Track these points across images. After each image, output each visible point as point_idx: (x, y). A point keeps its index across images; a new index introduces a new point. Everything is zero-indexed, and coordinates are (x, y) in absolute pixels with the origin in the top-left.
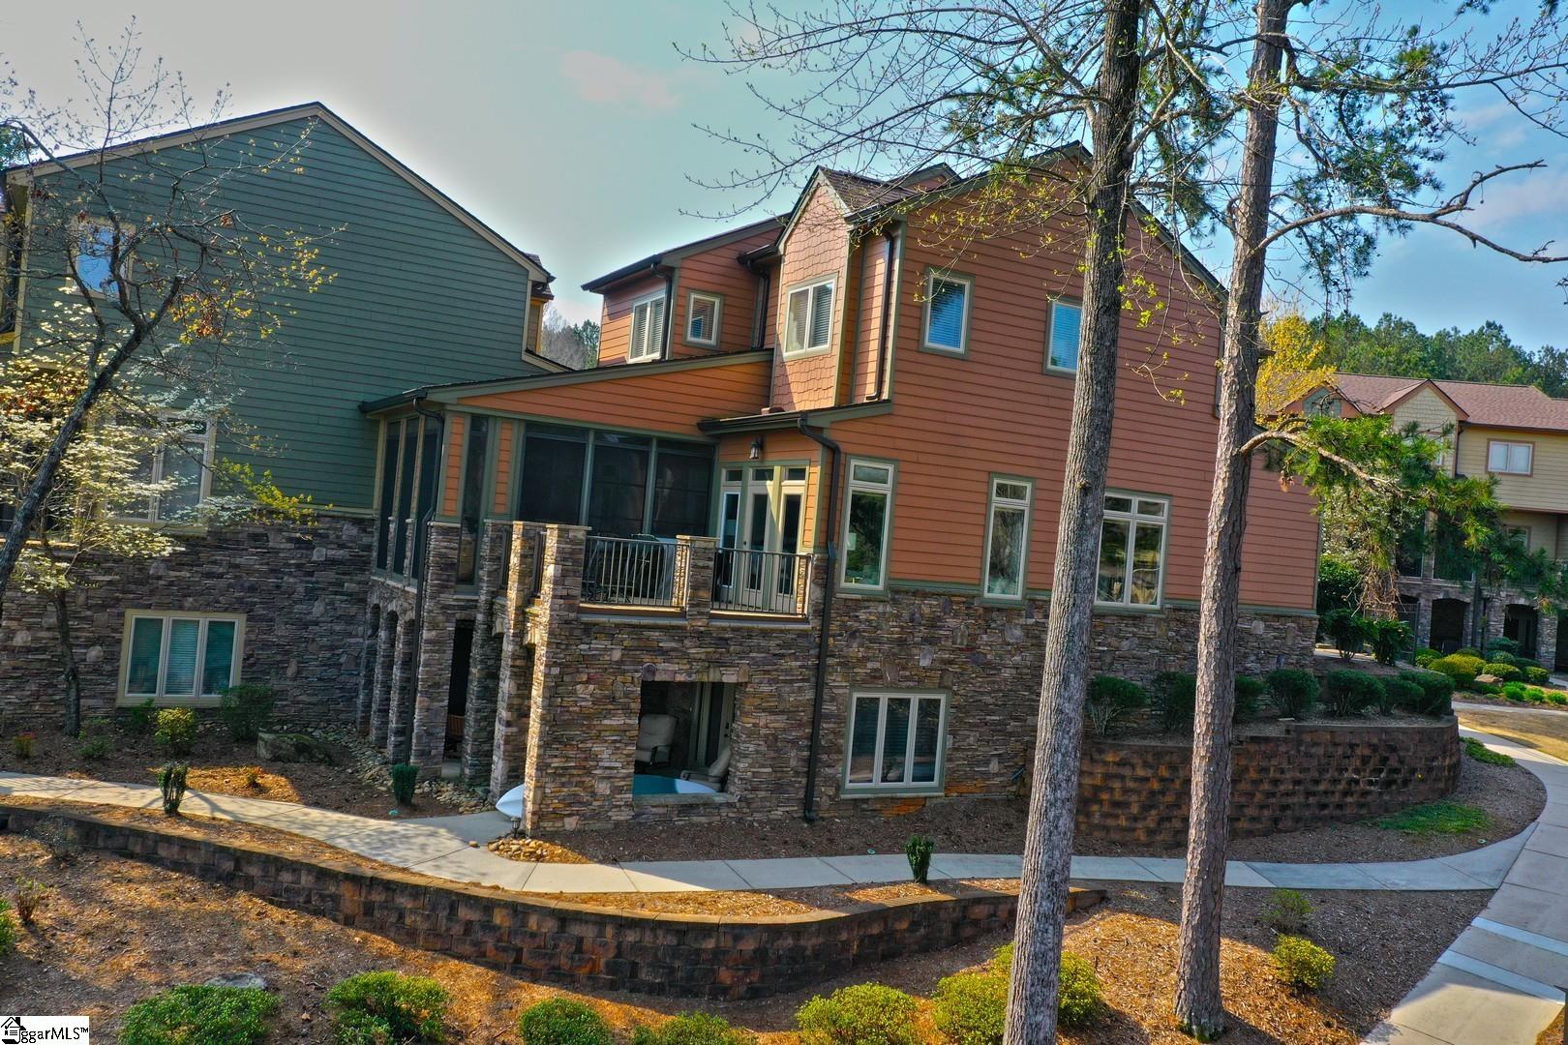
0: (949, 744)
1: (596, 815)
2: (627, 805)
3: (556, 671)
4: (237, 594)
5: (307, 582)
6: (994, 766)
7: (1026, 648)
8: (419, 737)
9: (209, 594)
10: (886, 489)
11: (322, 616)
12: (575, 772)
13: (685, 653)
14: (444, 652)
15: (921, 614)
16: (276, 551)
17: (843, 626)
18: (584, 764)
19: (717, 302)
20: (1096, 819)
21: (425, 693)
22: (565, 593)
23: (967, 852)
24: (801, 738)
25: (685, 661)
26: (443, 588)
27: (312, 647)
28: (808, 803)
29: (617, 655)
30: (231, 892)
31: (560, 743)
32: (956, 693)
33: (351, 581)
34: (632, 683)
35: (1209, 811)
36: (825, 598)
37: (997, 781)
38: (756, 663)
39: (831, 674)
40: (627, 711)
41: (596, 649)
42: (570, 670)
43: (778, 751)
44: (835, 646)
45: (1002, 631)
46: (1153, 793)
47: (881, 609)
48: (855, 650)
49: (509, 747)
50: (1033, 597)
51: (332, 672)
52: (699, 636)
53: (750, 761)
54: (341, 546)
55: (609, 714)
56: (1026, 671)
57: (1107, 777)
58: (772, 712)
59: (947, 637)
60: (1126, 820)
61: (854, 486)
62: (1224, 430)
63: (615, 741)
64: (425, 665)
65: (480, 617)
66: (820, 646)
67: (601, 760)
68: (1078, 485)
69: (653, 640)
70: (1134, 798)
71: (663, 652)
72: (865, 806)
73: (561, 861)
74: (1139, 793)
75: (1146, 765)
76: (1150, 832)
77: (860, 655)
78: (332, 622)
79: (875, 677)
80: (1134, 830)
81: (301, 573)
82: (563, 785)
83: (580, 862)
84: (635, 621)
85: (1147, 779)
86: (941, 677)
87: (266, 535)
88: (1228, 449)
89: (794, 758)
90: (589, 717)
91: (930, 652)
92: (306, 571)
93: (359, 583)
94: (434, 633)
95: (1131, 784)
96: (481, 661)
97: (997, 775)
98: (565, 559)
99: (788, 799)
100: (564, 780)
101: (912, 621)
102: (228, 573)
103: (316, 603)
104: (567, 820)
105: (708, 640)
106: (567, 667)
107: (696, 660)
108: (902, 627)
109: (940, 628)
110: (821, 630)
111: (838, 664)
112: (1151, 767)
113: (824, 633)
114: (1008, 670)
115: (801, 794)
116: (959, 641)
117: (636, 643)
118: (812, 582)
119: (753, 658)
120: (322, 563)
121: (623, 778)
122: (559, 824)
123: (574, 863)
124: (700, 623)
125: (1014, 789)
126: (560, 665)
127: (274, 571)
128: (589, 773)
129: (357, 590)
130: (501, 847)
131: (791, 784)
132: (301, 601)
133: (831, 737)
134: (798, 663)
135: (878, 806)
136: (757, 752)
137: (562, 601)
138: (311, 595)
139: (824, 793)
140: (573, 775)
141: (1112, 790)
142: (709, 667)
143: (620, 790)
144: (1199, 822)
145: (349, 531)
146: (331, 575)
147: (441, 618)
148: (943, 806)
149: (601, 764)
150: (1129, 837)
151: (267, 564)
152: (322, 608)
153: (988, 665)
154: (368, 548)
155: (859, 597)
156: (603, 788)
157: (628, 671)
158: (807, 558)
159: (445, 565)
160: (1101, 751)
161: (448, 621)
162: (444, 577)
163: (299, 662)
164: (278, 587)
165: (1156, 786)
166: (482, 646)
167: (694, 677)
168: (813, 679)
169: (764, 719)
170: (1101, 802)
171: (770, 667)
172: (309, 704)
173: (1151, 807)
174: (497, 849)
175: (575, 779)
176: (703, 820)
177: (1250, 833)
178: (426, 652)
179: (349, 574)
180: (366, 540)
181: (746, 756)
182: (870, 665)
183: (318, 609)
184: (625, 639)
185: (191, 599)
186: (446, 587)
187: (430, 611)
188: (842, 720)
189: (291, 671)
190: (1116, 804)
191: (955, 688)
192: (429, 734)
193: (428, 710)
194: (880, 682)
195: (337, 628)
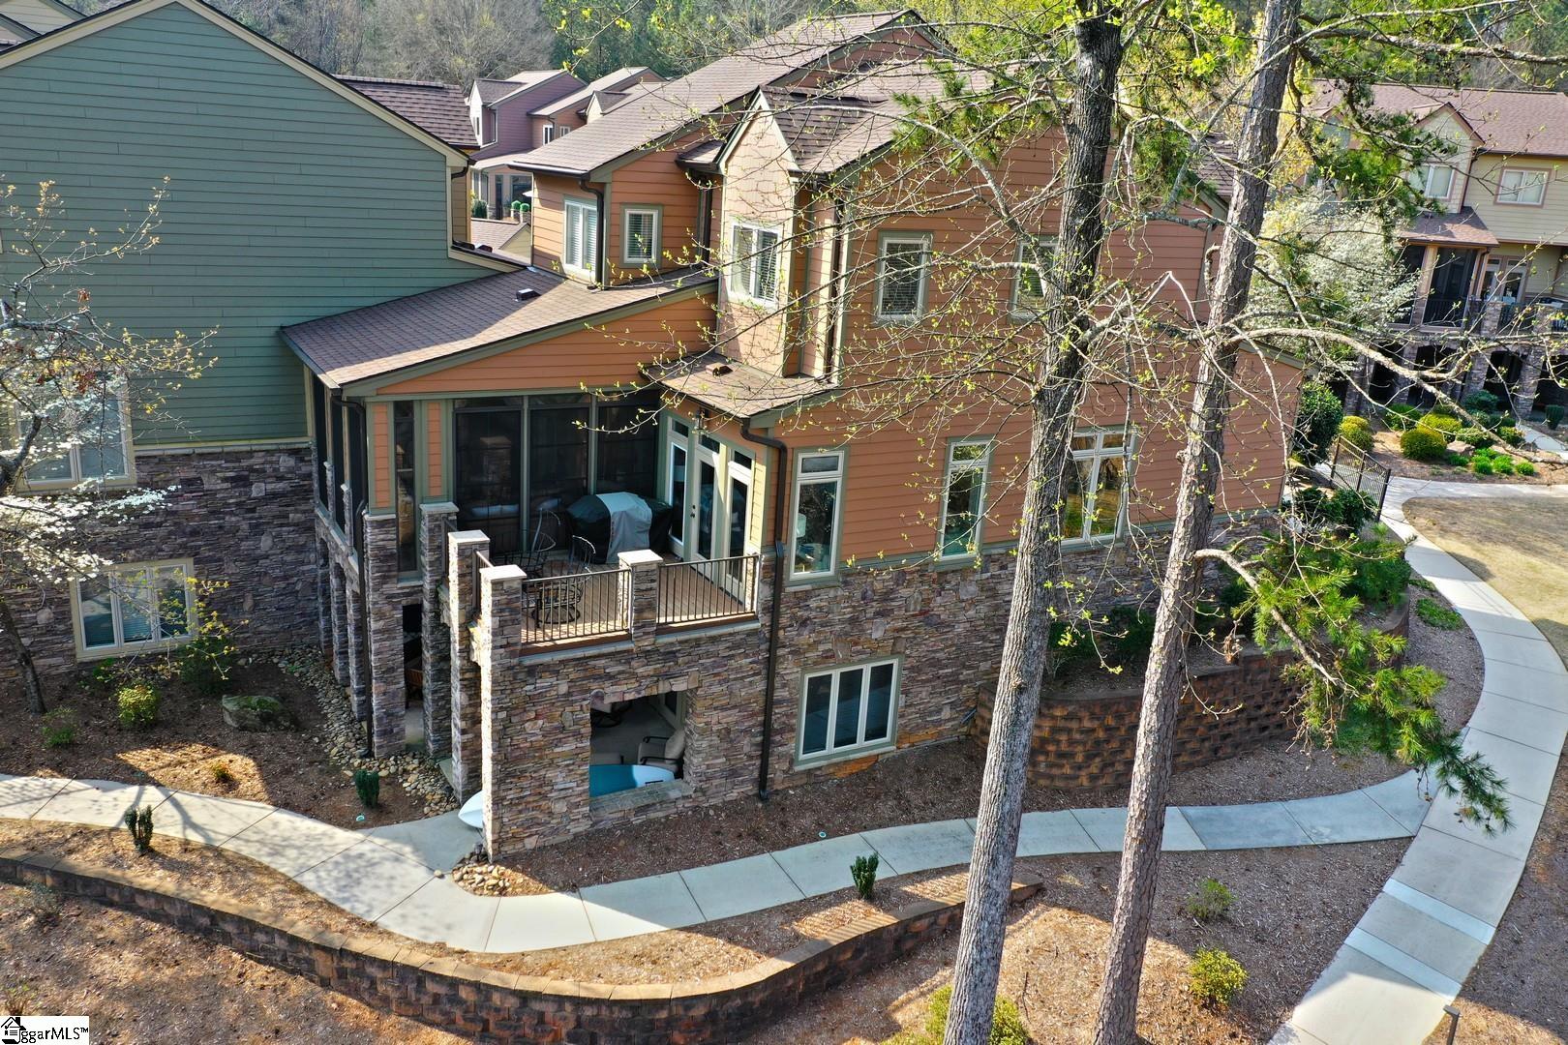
0: (901, 703)
1: (555, 831)
2: (584, 817)
3: (503, 715)
4: (179, 541)
5: (251, 519)
6: (946, 713)
7: (981, 601)
8: (379, 719)
9: (151, 544)
10: (835, 476)
11: (271, 549)
12: (531, 799)
13: (634, 674)
14: (394, 638)
15: (874, 591)
16: (213, 493)
17: (794, 617)
18: (538, 790)
19: (655, 214)
20: (1042, 768)
21: (380, 679)
22: (504, 642)
23: (915, 822)
24: (753, 726)
25: (633, 681)
26: (385, 579)
27: (266, 580)
28: (762, 781)
29: (563, 688)
30: (209, 948)
31: (514, 777)
32: (909, 656)
33: (296, 511)
34: (582, 710)
35: (1136, 886)
36: (774, 595)
37: (949, 725)
38: (706, 669)
39: (782, 663)
40: (578, 735)
41: (542, 688)
42: (517, 711)
43: (731, 741)
44: (786, 638)
45: (956, 591)
46: (1097, 742)
47: (832, 593)
48: (806, 637)
49: (467, 752)
50: (988, 553)
51: (289, 601)
52: (647, 655)
53: (704, 755)
54: (280, 479)
55: (559, 742)
56: (978, 623)
57: (1054, 730)
58: (723, 708)
59: (900, 607)
60: (1071, 768)
61: (803, 479)
62: (1179, 530)
63: (568, 765)
64: (377, 654)
65: (427, 605)
66: (770, 640)
67: (556, 784)
68: (1012, 683)
69: (600, 668)
70: (1080, 748)
71: (610, 677)
72: (818, 773)
73: (522, 893)
74: (1084, 744)
75: (1093, 717)
76: (1093, 778)
77: (812, 640)
78: (282, 553)
79: (827, 657)
80: (1078, 777)
81: (242, 511)
82: (520, 812)
83: (541, 892)
84: (579, 654)
85: (1093, 730)
86: (894, 644)
87: (200, 479)
88: (1181, 552)
89: (747, 745)
90: (540, 749)
91: (882, 624)
92: (247, 508)
93: (304, 512)
94: (382, 623)
95: (1077, 736)
96: (432, 647)
97: (949, 720)
98: (502, 611)
99: (742, 781)
100: (520, 808)
101: (863, 598)
102: (166, 521)
103: (263, 538)
104: (526, 841)
105: (655, 657)
106: (515, 709)
107: (643, 677)
108: (854, 607)
109: (892, 600)
110: (771, 626)
111: (789, 653)
112: (1098, 719)
113: (774, 627)
114: (962, 625)
115: (756, 774)
116: (912, 608)
117: (582, 675)
118: (760, 581)
119: (702, 664)
120: (263, 498)
121: (580, 795)
122: (520, 846)
123: (535, 893)
124: (646, 643)
125: (965, 729)
126: (506, 709)
127: (213, 513)
128: (545, 797)
129: (303, 519)
130: (465, 877)
131: (745, 767)
132: (247, 538)
133: (784, 719)
134: (750, 660)
135: (831, 770)
136: (710, 746)
137: (502, 651)
138: (257, 530)
139: (777, 769)
140: (529, 802)
141: (1058, 742)
142: (658, 681)
143: (577, 804)
144: (1127, 894)
145: (286, 462)
146: (274, 508)
147: (387, 608)
148: (895, 760)
149: (555, 787)
150: (1072, 784)
151: (206, 506)
152: (269, 542)
153: (942, 624)
154: (309, 476)
155: (808, 587)
156: (560, 807)
157: (576, 701)
158: (755, 558)
159: (384, 557)
160: (1050, 707)
161: (395, 609)
162: (385, 569)
163: (254, 596)
164: (221, 527)
165: (1101, 734)
166: (432, 633)
167: (643, 693)
168: (764, 672)
169: (715, 716)
170: (1047, 753)
171: (720, 670)
172: (272, 632)
173: (1095, 756)
174: (461, 879)
175: (530, 806)
176: (660, 814)
177: (1190, 766)
178: (376, 641)
179: (293, 505)
180: (305, 469)
181: (699, 752)
182: (821, 648)
183: (266, 542)
184: (571, 673)
185: (133, 552)
186: (389, 577)
187: (375, 603)
188: (793, 702)
189: (248, 604)
190: (1061, 755)
191: (908, 652)
192: (388, 714)
193: (384, 694)
194: (832, 660)
195: (288, 558)
